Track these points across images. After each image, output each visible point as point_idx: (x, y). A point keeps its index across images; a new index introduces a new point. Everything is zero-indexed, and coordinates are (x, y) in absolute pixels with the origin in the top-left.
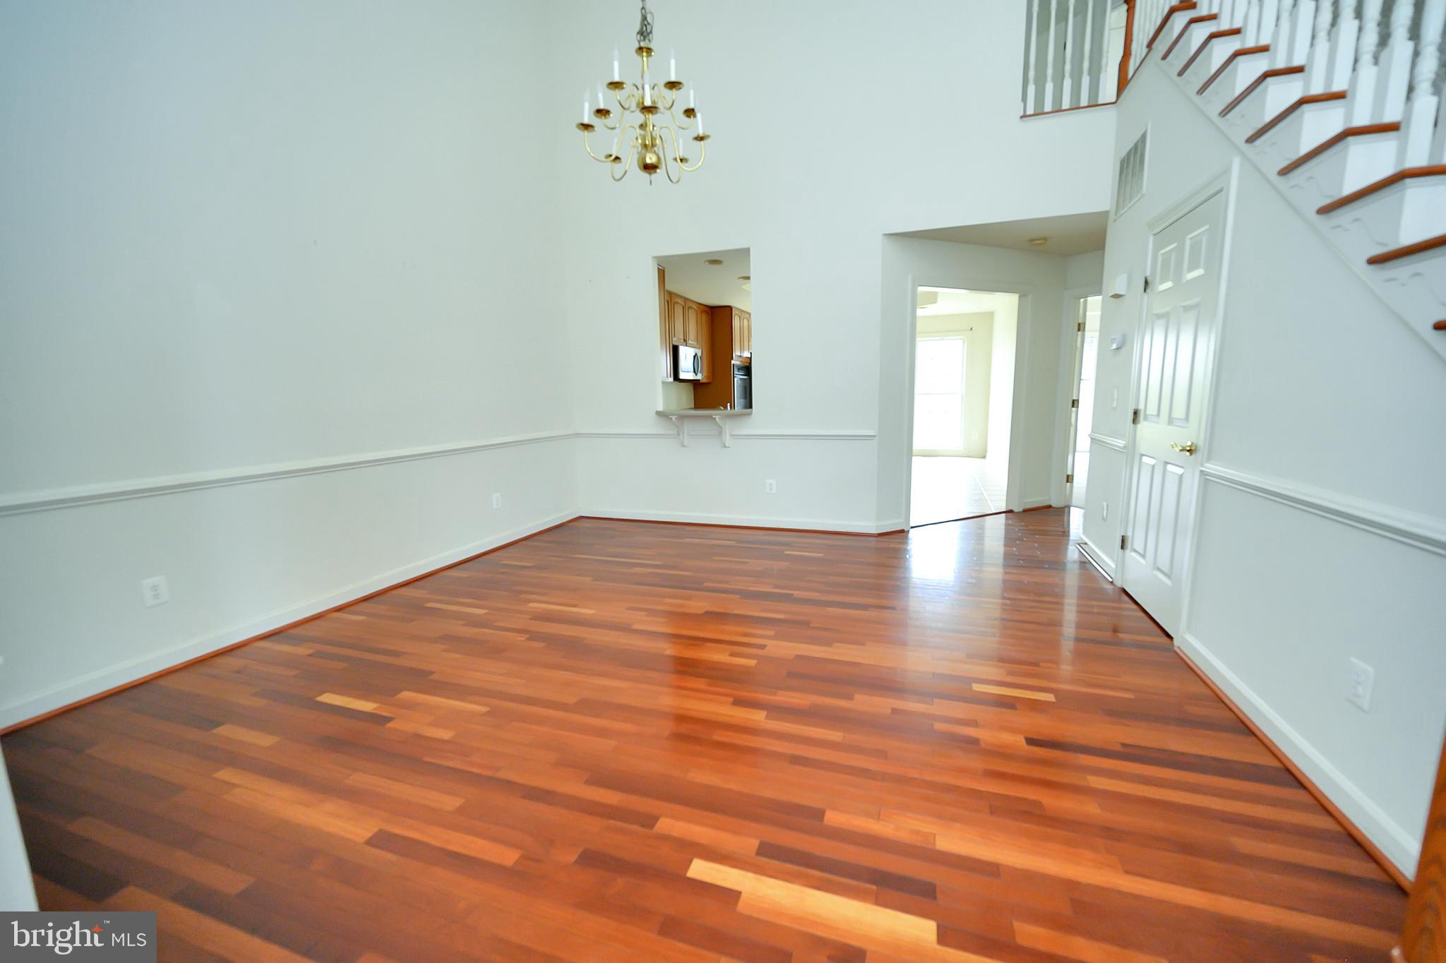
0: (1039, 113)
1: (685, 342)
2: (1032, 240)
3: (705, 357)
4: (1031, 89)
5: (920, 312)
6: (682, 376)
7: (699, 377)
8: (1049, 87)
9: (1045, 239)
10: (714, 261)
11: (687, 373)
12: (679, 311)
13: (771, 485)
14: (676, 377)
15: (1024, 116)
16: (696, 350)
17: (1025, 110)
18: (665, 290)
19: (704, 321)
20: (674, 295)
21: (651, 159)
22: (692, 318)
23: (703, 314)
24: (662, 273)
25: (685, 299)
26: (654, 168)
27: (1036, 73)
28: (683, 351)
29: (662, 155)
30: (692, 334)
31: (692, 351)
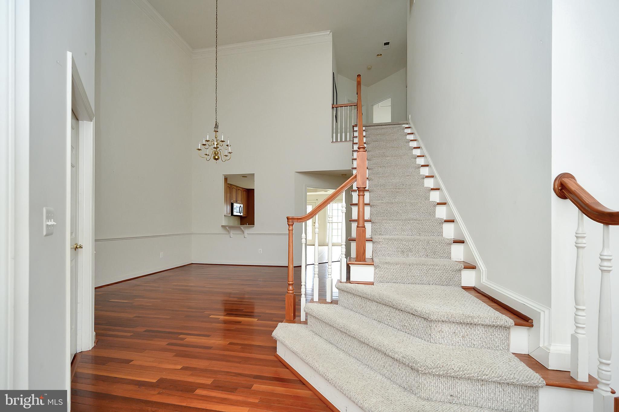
0: (337, 142)
1: (237, 202)
2: (342, 175)
3: (244, 207)
4: (334, 135)
5: (308, 194)
6: (235, 214)
7: (242, 214)
8: (339, 135)
9: (346, 175)
10: (244, 176)
11: (236, 212)
12: (234, 191)
13: (260, 250)
14: (232, 214)
15: (333, 142)
16: (241, 205)
17: (333, 140)
18: (228, 184)
19: (244, 194)
20: (231, 185)
21: (217, 157)
22: (240, 192)
23: (244, 192)
24: (226, 179)
25: (237, 187)
26: (217, 159)
27: (335, 131)
28: (235, 205)
29: (220, 156)
30: (239, 198)
31: (239, 205)
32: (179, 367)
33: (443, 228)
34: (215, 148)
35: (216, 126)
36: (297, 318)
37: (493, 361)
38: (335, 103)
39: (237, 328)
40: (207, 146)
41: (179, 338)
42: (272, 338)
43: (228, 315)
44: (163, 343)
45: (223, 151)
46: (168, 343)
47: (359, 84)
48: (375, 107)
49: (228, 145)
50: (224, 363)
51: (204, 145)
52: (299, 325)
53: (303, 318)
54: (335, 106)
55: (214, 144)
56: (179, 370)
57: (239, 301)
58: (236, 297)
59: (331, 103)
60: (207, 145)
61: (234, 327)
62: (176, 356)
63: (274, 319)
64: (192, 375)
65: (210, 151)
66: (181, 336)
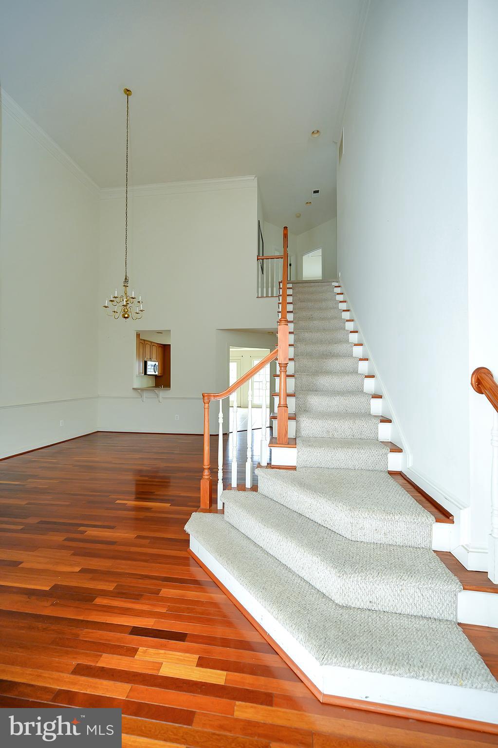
0: (262, 297)
1: (151, 360)
3: (160, 366)
4: (260, 289)
5: (231, 349)
6: (148, 373)
7: (157, 373)
8: (265, 289)
9: (273, 333)
11: (150, 371)
12: (148, 347)
13: (177, 417)
14: (145, 373)
15: (258, 297)
16: (156, 363)
17: (258, 295)
18: (141, 339)
19: (160, 350)
20: (144, 340)
21: (126, 316)
22: (154, 349)
23: (160, 348)
24: (138, 335)
25: (151, 342)
26: (127, 318)
27: (261, 285)
28: (149, 363)
29: (130, 314)
30: (154, 356)
31: (153, 363)
32: (77, 569)
33: (371, 404)
34: (124, 306)
35: (126, 280)
36: (214, 506)
37: (413, 563)
38: (261, 254)
39: (146, 516)
40: (115, 303)
41: (80, 531)
42: (185, 531)
43: (138, 499)
44: (59, 538)
45: (134, 308)
46: (65, 538)
47: (285, 236)
48: (305, 258)
49: (139, 302)
50: (129, 562)
51: (111, 301)
52: (216, 514)
53: (220, 507)
54: (261, 258)
55: (123, 300)
56: (76, 572)
57: (150, 481)
58: (148, 476)
59: (256, 254)
60: (115, 301)
61: (142, 515)
62: (74, 554)
63: (190, 504)
64: (92, 579)
65: (119, 309)
66: (81, 528)
